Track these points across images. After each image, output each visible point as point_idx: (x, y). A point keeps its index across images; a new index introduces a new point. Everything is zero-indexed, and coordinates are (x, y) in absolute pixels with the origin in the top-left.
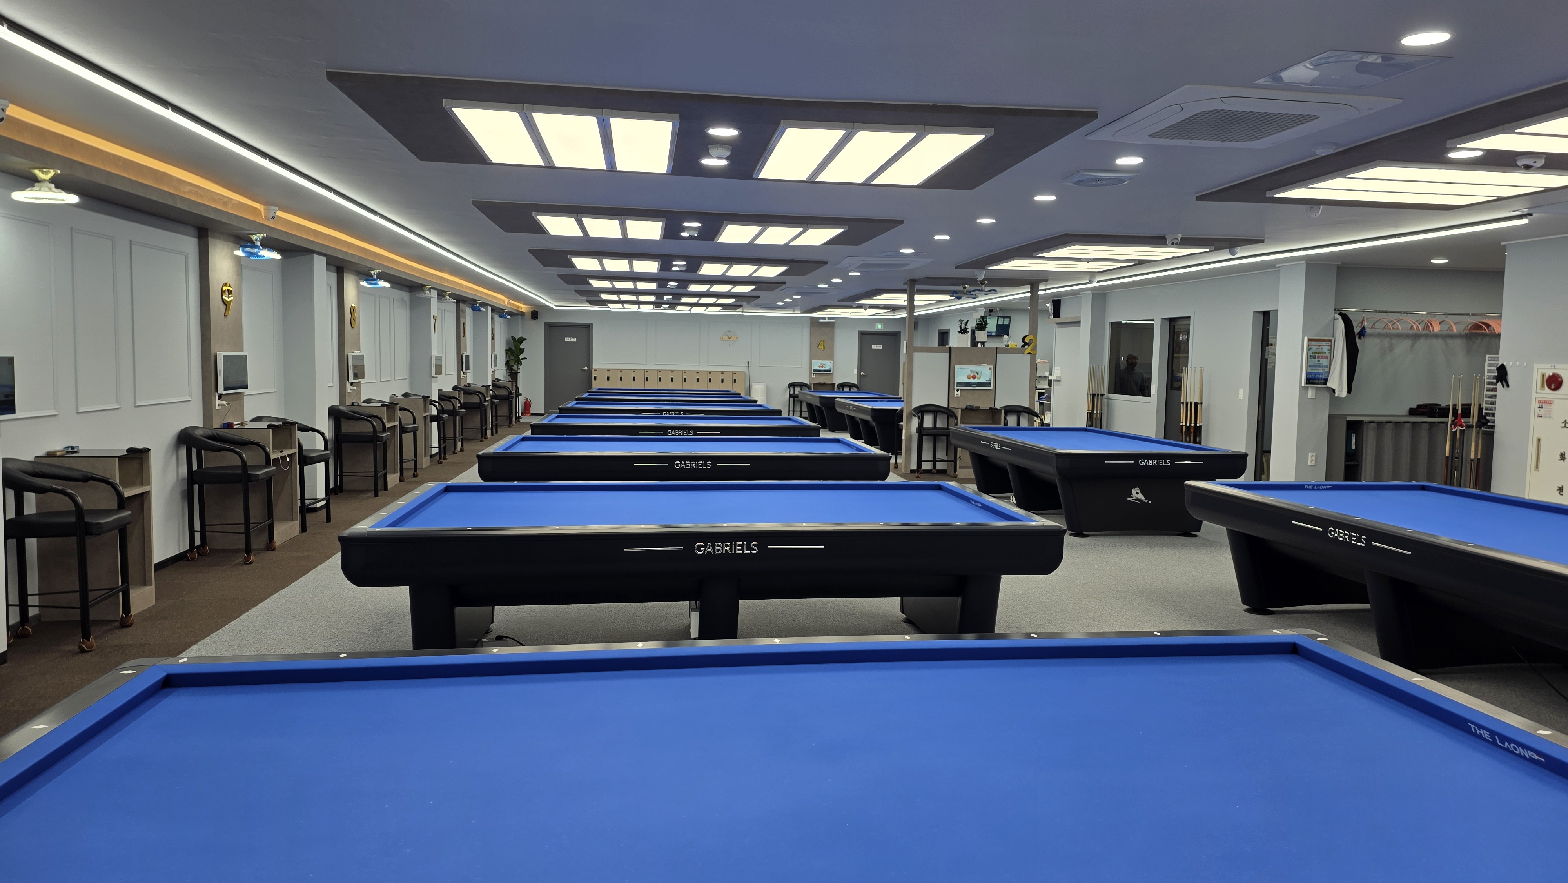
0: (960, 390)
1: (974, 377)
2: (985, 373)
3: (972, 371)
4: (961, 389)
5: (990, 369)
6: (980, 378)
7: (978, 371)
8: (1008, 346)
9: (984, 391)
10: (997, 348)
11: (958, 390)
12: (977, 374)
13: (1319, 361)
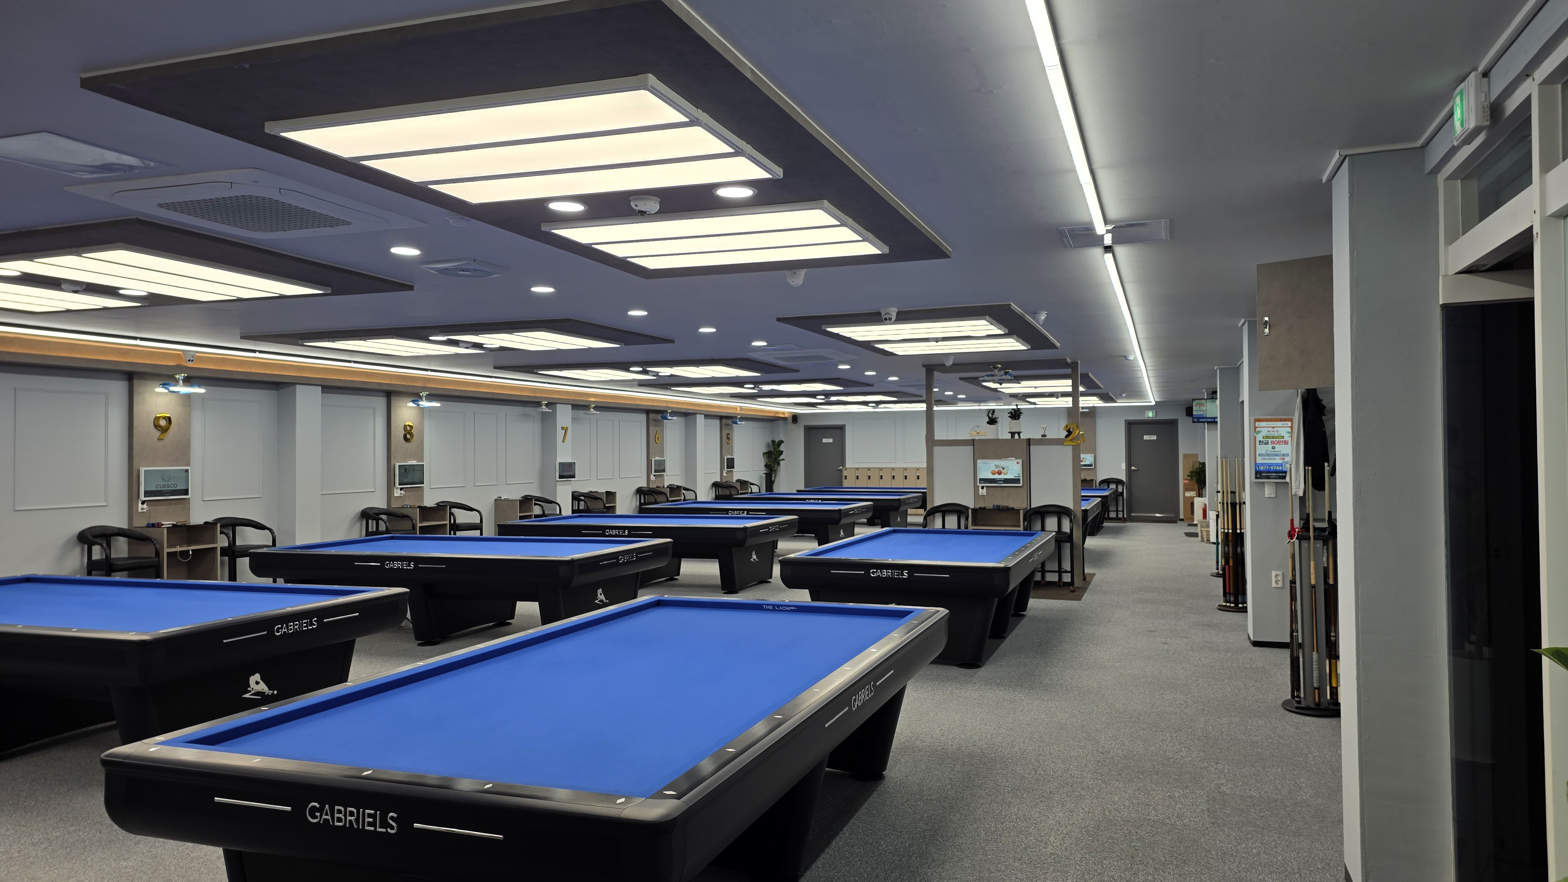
0: (985, 488)
1: (1000, 473)
2: (1013, 468)
3: (997, 466)
4: (987, 487)
5: (1018, 463)
6: (1006, 474)
7: (1003, 466)
8: (1045, 436)
9: (1015, 488)
10: (1029, 439)
11: (983, 488)
12: (1003, 469)
13: (1274, 448)
